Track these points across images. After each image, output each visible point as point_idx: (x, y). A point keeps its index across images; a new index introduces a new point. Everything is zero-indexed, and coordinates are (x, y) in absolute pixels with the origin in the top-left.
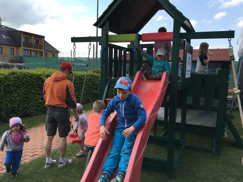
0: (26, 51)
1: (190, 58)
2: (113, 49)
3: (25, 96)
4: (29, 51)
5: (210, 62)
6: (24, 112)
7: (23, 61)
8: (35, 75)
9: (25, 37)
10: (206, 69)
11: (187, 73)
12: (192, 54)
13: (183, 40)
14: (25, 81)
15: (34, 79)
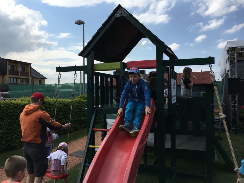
0: (12, 79)
1: (174, 83)
2: (99, 77)
3: (9, 128)
4: (15, 79)
5: (194, 85)
6: (7, 145)
7: (8, 89)
8: (19, 105)
9: (11, 65)
10: (191, 93)
11: (173, 99)
12: (176, 80)
13: (166, 67)
14: (9, 112)
15: (19, 109)
